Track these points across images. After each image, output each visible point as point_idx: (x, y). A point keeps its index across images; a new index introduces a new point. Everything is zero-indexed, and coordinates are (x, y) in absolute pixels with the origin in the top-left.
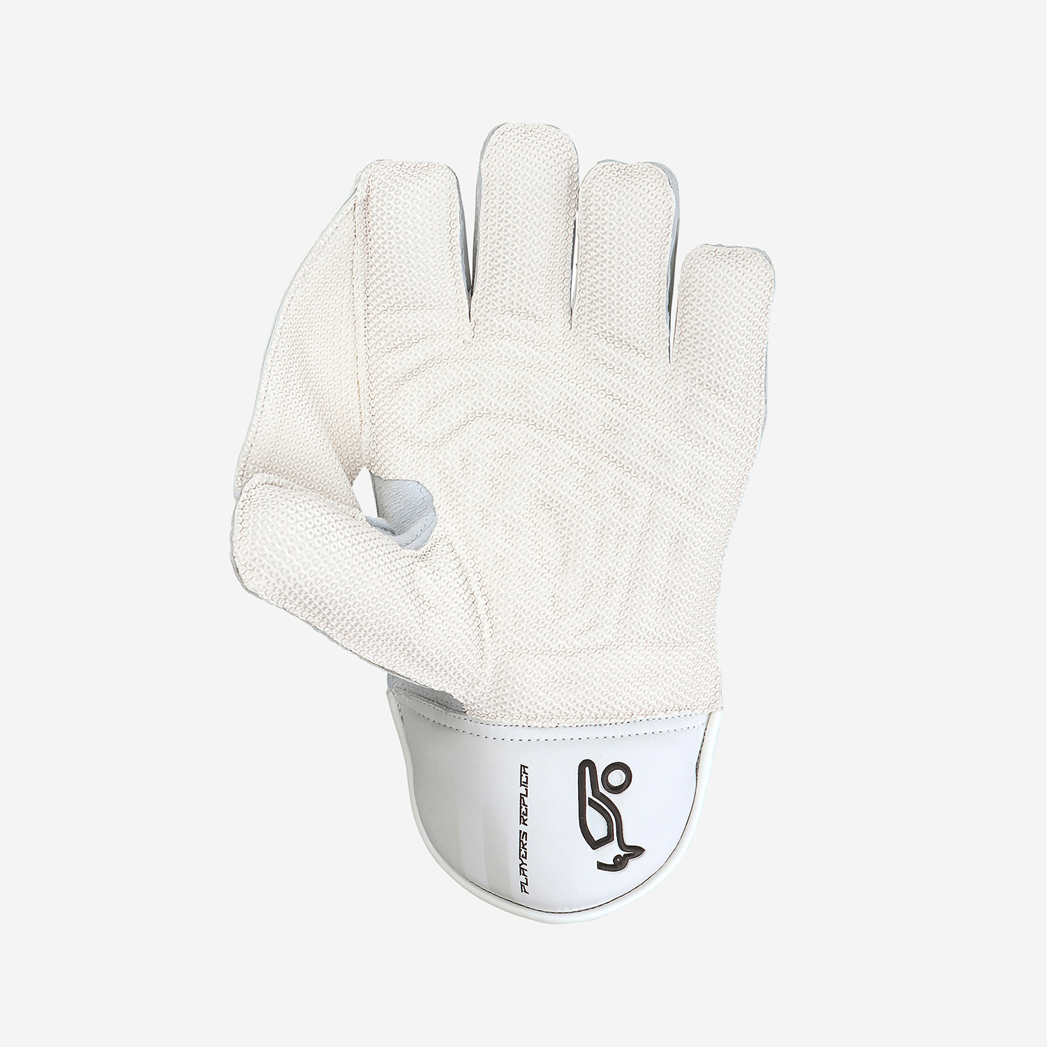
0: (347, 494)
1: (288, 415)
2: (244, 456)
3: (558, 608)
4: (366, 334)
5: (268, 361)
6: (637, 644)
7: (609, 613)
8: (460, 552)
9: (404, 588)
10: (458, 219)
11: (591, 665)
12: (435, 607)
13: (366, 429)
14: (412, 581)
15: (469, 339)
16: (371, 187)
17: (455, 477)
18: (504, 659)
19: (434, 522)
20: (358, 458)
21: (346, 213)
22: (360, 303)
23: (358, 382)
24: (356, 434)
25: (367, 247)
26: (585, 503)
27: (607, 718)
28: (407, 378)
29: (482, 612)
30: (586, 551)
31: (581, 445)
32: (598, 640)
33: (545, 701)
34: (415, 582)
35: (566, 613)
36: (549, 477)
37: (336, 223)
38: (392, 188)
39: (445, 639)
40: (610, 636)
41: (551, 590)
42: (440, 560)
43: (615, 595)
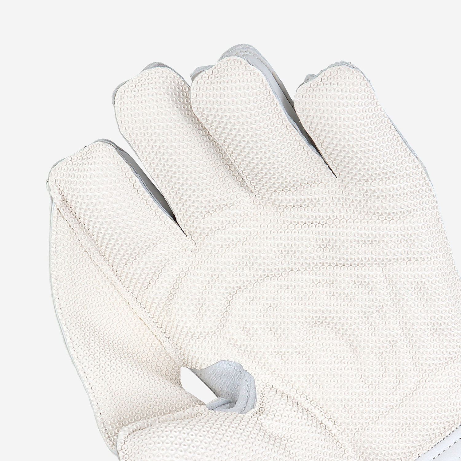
0: (182, 398)
1: (109, 377)
2: (101, 424)
3: (370, 383)
4: (124, 284)
5: (72, 352)
6: (437, 370)
7: (406, 364)
8: (282, 389)
9: (263, 442)
10: (134, 175)
11: (415, 405)
12: (291, 438)
13: (166, 344)
14: (264, 432)
15: (193, 247)
16: (61, 189)
17: (245, 343)
18: (356, 438)
19: (252, 380)
20: (174, 365)
21: (56, 220)
22: (106, 267)
23: (140, 318)
24: (162, 351)
25: (86, 230)
26: (342, 305)
27: (448, 430)
28: (171, 298)
29: (321, 418)
30: (363, 335)
31: (314, 269)
32: (409, 386)
33: (400, 447)
34: (268, 431)
35: (377, 383)
36: (307, 304)
37: (54, 231)
38: (75, 183)
39: (310, 453)
40: (416, 378)
41: (357, 375)
42: (273, 404)
43: (402, 350)
